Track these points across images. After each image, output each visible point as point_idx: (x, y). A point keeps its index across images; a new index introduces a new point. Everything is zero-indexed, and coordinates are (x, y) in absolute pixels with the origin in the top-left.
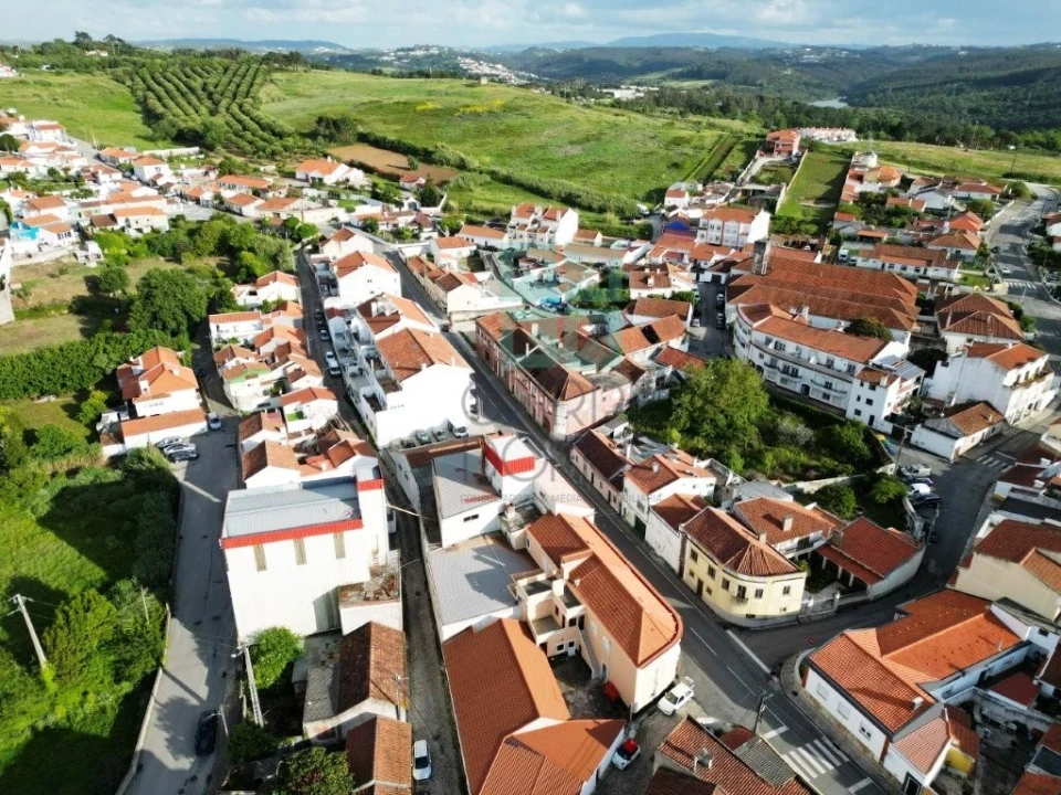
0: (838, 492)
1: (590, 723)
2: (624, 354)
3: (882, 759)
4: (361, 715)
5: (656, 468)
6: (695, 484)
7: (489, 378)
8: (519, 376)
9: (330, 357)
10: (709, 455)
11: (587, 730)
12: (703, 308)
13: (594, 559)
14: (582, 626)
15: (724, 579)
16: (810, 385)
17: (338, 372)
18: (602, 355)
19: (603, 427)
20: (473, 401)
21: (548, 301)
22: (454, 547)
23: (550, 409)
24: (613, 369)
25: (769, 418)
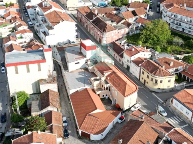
0: (188, 57)
1: (111, 111)
2: (125, 19)
3: (191, 119)
4: (48, 111)
5: (133, 50)
6: (145, 54)
7: (81, 28)
8: (91, 26)
9: (29, 21)
10: (150, 48)
11: (110, 113)
12: (153, 6)
13: (114, 72)
14: (109, 90)
15: (151, 78)
16: (185, 28)
17: (32, 26)
18: (118, 19)
19: (118, 41)
20: (77, 34)
21: (101, 4)
22: (72, 72)
23: (101, 36)
24: (122, 24)
25: (171, 38)
